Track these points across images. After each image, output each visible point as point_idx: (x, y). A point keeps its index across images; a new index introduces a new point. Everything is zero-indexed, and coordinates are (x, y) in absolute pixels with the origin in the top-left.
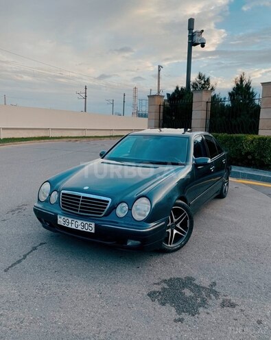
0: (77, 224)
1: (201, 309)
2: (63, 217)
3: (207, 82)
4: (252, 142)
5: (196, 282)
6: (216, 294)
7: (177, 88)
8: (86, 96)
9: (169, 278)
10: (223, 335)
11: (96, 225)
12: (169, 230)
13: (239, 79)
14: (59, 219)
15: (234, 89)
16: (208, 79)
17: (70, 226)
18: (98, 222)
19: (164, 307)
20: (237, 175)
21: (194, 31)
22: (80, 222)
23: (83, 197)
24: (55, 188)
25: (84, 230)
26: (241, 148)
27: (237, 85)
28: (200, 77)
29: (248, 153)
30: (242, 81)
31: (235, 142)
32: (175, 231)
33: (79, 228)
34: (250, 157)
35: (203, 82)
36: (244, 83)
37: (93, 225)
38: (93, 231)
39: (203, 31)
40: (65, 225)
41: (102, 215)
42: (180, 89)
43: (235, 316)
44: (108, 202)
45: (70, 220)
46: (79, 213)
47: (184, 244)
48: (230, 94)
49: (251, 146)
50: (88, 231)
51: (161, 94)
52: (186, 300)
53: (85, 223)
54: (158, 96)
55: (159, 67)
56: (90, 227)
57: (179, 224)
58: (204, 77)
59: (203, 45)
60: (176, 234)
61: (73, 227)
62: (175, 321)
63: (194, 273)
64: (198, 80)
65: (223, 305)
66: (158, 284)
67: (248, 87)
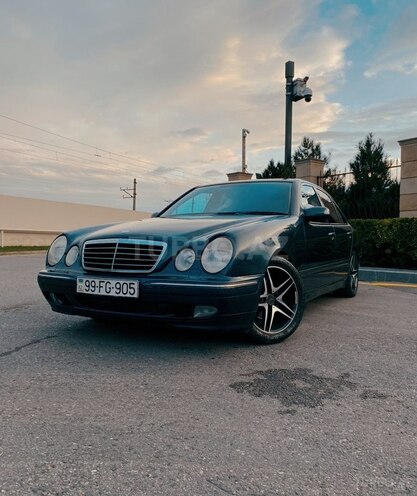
0: (109, 288)
1: (325, 401)
2: (85, 280)
3: (317, 151)
4: (390, 227)
5: (315, 373)
6: (352, 385)
7: (272, 163)
8: (135, 194)
9: (266, 369)
10: (370, 427)
11: (140, 286)
12: (266, 306)
13: (364, 142)
14: (79, 284)
15: (357, 158)
16: (318, 147)
17: (96, 292)
18: (143, 280)
19: (259, 399)
20: (370, 278)
21: (294, 79)
22: (113, 282)
23: (120, 245)
24: (75, 241)
25: (121, 295)
26: (374, 237)
27: (362, 151)
28: (306, 144)
29: (386, 245)
30: (368, 144)
31: (363, 229)
32: (275, 309)
33: (113, 293)
34: (388, 251)
35: (310, 151)
36: (373, 149)
37: (136, 286)
38: (136, 296)
39: (307, 78)
40: (90, 292)
41: (153, 269)
42: (275, 165)
43: (387, 407)
44: (161, 248)
45: (97, 281)
46: (112, 270)
47: (292, 332)
48: (352, 166)
49: (389, 232)
50: (128, 295)
51: (248, 171)
52: (298, 392)
53: (122, 282)
54: (244, 174)
55: (244, 131)
56: (130, 289)
57: (280, 297)
58: (311, 145)
59: (308, 98)
60: (277, 313)
61: (103, 292)
62: (280, 412)
63: (310, 365)
64: (303, 148)
65: (364, 396)
66: (249, 375)
67: (378, 154)
